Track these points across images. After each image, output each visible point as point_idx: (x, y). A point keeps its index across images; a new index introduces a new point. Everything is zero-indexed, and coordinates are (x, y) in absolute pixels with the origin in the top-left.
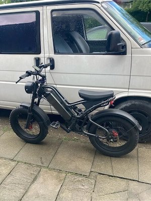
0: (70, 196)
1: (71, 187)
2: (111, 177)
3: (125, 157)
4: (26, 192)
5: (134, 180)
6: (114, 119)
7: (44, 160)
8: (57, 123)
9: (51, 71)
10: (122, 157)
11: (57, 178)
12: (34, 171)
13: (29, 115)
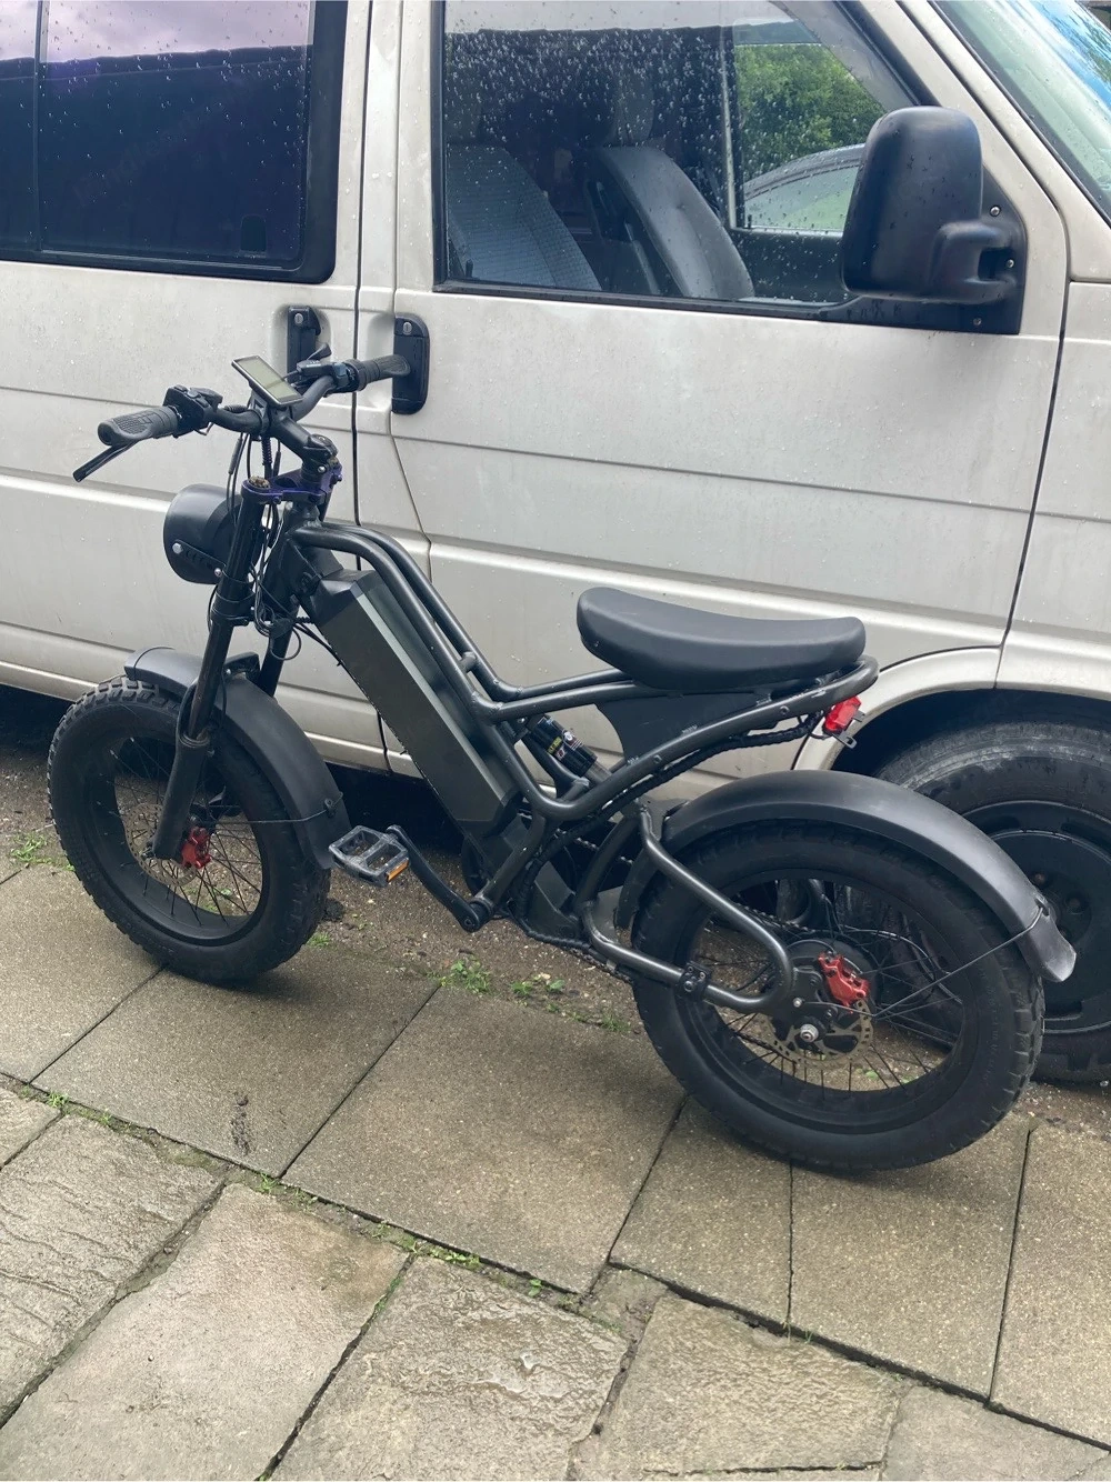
0: (398, 1440)
1: (425, 1366)
2: (761, 1336)
3: (915, 1186)
4: (70, 1350)
5: (951, 1390)
6: (849, 855)
7: (258, 1120)
8: (386, 839)
9: (401, 424)
10: (886, 1184)
11: (334, 1274)
12: (164, 1197)
13: (186, 751)
